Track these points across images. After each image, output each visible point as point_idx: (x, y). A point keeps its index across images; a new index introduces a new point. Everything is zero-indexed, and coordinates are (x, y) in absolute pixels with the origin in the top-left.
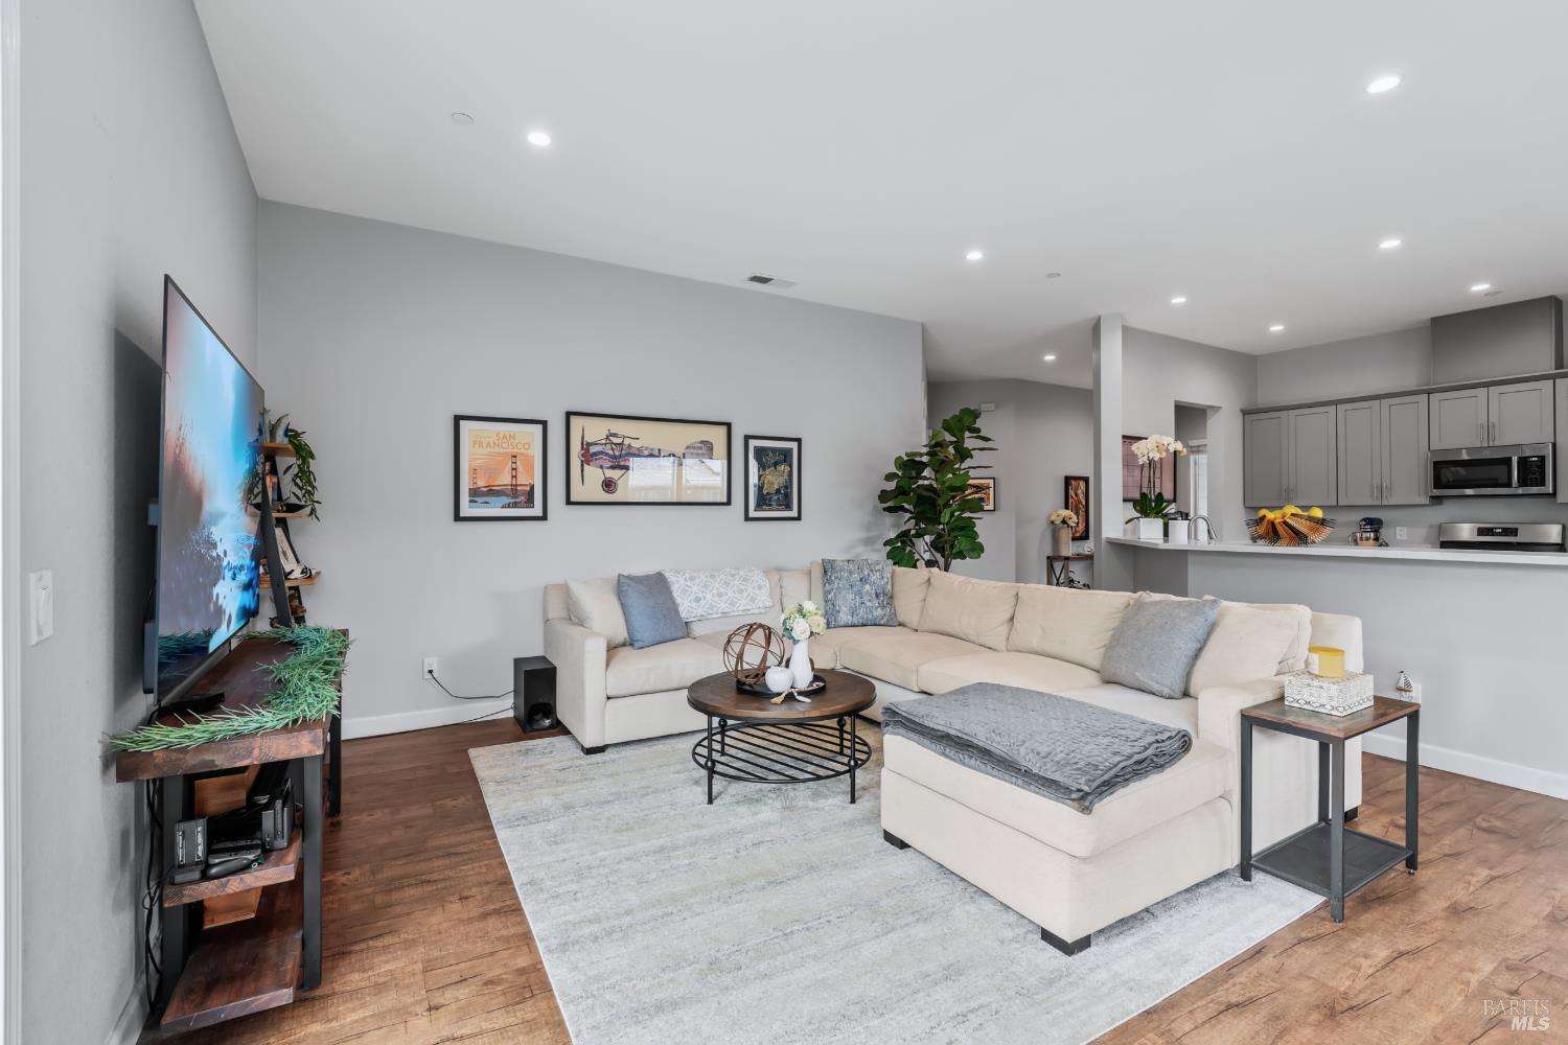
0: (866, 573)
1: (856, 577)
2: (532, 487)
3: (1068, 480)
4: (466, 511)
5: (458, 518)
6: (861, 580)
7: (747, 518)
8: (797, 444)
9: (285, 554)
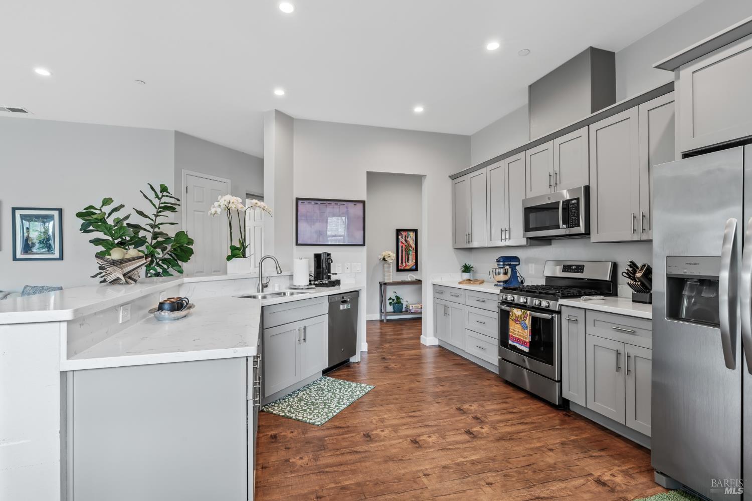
3: (399, 232)
7: (15, 258)
8: (57, 212)
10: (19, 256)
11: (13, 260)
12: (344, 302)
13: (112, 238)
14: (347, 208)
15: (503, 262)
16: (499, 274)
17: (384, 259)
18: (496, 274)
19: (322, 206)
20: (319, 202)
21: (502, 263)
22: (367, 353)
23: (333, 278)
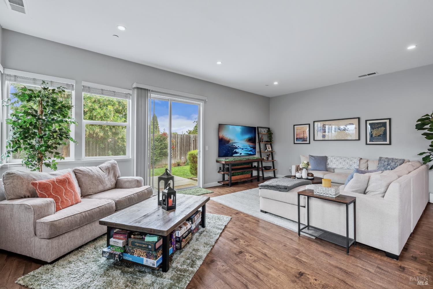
0: (390, 162)
1: (386, 163)
2: (307, 137)
4: (296, 142)
5: (294, 143)
6: (388, 164)
7: (367, 144)
8: (388, 120)
9: (269, 148)
10: (368, 142)
11: (366, 144)
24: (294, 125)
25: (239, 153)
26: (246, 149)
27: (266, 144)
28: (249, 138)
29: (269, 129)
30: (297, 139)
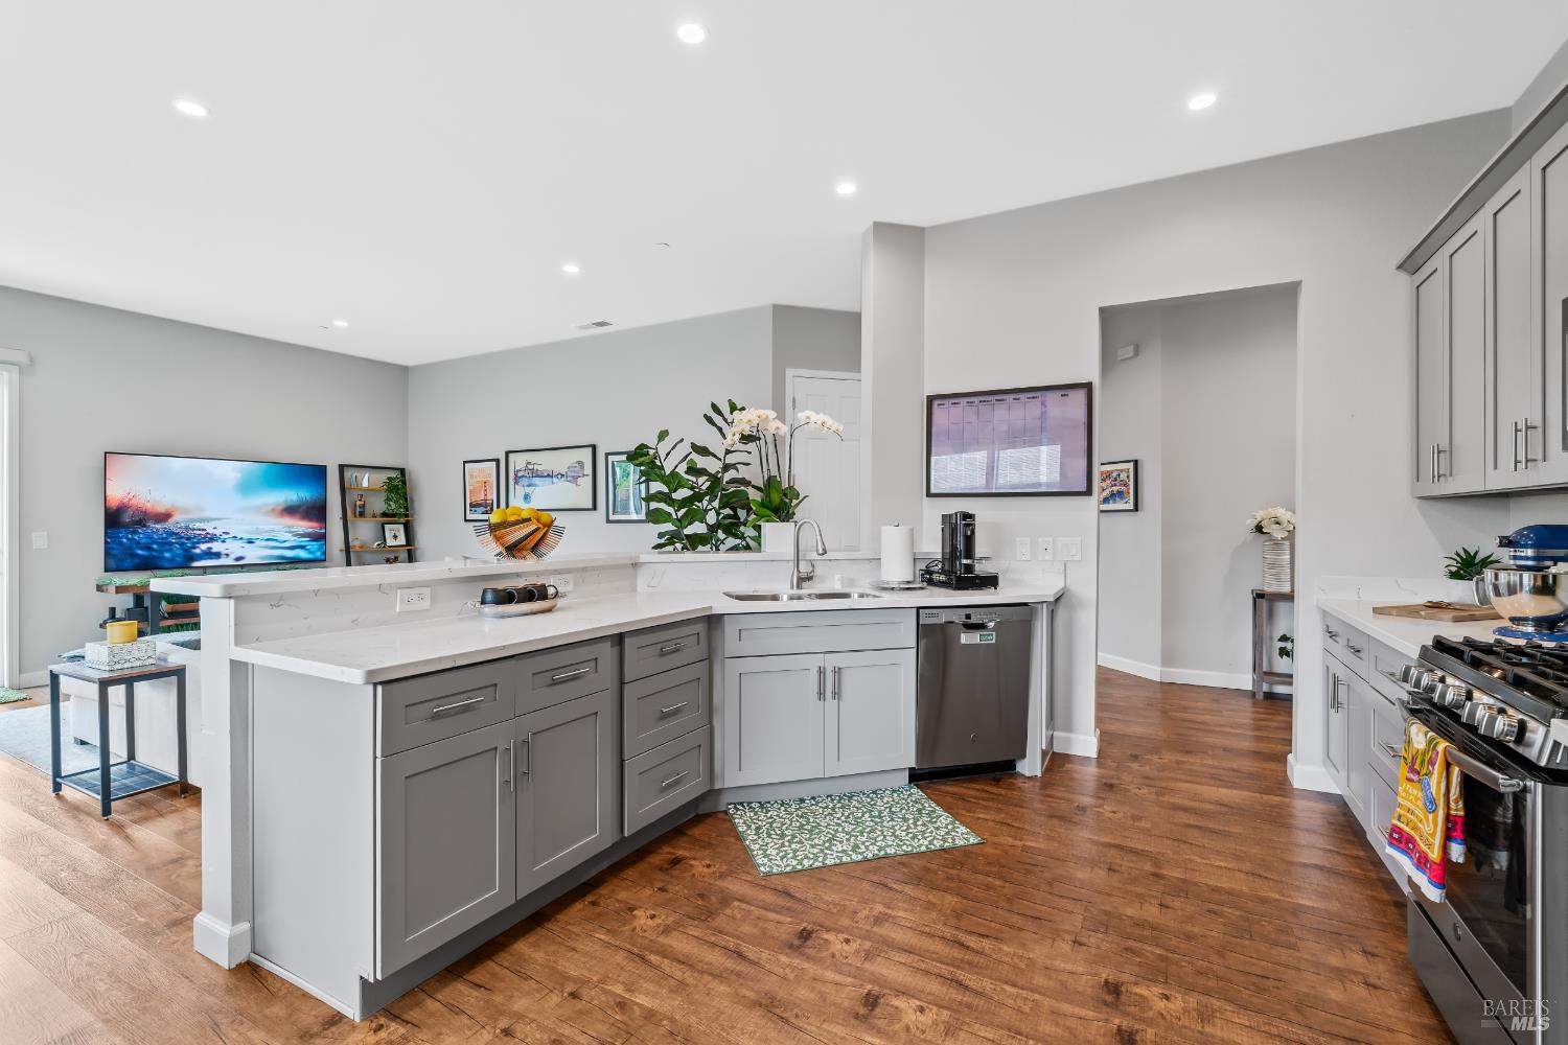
2: (493, 501)
4: (469, 516)
5: (465, 520)
7: (608, 521)
9: (395, 537)
10: (611, 516)
12: (971, 627)
13: (668, 487)
14: (1043, 404)
15: (1532, 547)
16: (1512, 590)
17: (1259, 529)
18: (1497, 593)
19: (982, 408)
20: (976, 400)
21: (1530, 552)
22: (1094, 762)
23: (981, 569)
24: (465, 462)
25: (227, 555)
26: (267, 540)
27: (383, 525)
28: (286, 501)
29: (402, 471)
30: (472, 505)
